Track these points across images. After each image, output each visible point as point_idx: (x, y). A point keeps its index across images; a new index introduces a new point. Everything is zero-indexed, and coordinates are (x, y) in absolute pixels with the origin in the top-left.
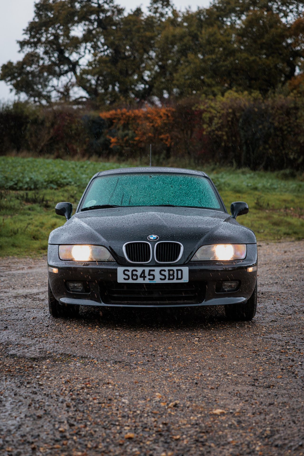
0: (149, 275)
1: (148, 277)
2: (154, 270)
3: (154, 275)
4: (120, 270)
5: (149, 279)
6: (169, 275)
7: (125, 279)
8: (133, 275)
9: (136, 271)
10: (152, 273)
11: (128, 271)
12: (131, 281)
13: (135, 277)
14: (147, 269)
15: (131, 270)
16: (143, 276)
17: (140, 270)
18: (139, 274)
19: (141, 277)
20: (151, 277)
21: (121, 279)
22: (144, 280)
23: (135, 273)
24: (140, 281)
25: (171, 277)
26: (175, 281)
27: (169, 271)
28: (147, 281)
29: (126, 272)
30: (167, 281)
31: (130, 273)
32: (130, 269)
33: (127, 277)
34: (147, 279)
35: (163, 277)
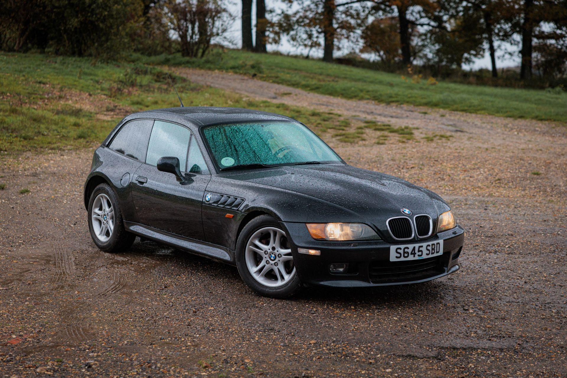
0: (419, 251)
1: (418, 253)
2: (422, 247)
3: (421, 251)
4: (393, 248)
5: (419, 256)
6: (433, 249)
7: (397, 257)
8: (404, 252)
9: (408, 248)
10: (421, 249)
11: (400, 249)
12: (402, 259)
13: (406, 255)
14: (417, 245)
15: (403, 248)
16: (413, 253)
17: (411, 246)
18: (410, 251)
19: (412, 254)
20: (420, 253)
21: (393, 257)
22: (414, 256)
23: (406, 250)
24: (411, 258)
25: (433, 251)
26: (435, 255)
27: (433, 245)
28: (417, 258)
29: (399, 251)
30: (431, 256)
31: (401, 251)
32: (403, 246)
33: (399, 255)
34: (416, 255)
35: (428, 252)
